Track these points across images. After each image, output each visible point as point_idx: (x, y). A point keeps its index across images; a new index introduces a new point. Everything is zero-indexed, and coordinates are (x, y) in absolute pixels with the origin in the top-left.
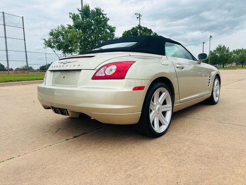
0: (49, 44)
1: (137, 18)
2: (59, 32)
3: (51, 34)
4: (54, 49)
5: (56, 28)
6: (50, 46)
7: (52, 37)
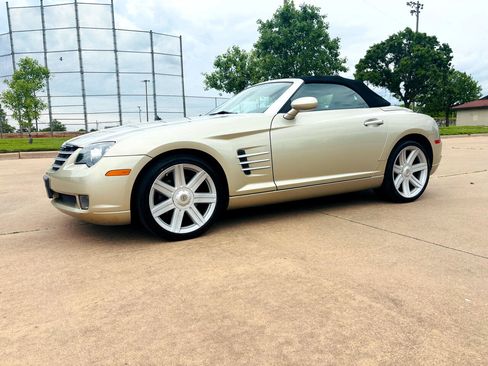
0: (213, 82)
1: (412, 12)
2: (230, 60)
3: (218, 64)
4: (221, 91)
5: (225, 52)
6: (215, 85)
7: (218, 69)
